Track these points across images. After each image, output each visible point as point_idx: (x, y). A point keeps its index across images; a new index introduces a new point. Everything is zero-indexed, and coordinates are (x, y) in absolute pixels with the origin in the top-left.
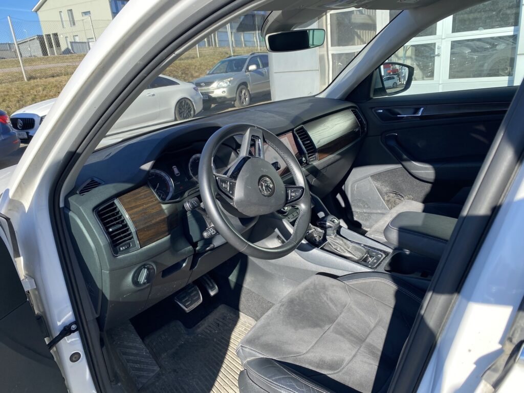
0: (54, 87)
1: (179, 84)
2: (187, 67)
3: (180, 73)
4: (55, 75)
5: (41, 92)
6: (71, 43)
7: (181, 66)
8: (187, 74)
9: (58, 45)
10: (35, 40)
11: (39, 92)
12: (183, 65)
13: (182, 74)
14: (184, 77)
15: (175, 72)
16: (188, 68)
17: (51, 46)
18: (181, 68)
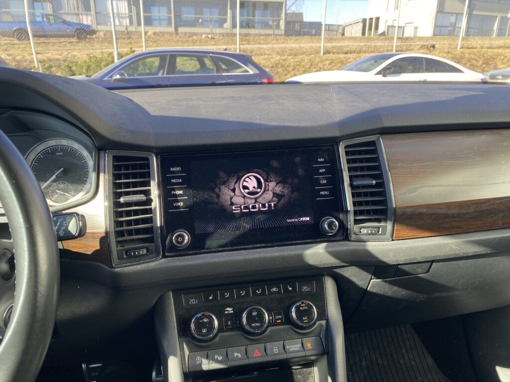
0: (340, 62)
1: (463, 72)
2: (494, 57)
3: (481, 62)
4: (349, 52)
5: (327, 66)
6: (389, 27)
7: (485, 55)
8: (489, 64)
9: (377, 28)
10: (359, 23)
11: (326, 65)
12: (489, 54)
13: (483, 64)
14: (484, 68)
15: (474, 61)
16: (494, 59)
17: (370, 29)
18: (484, 57)
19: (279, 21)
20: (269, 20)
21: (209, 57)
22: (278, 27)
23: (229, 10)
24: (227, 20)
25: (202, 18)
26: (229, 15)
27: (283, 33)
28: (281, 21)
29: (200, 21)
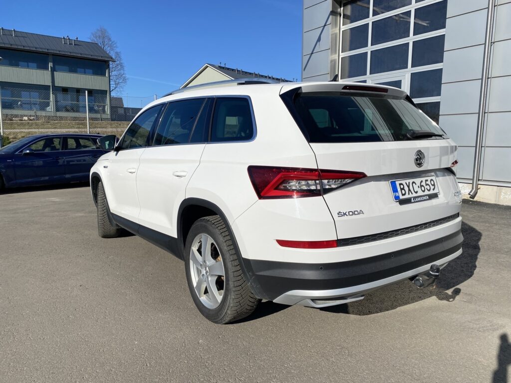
19: (104, 107)
20: (94, 105)
21: (91, 139)
22: (104, 111)
23: (51, 95)
24: (49, 104)
25: (20, 101)
26: (51, 99)
27: (109, 117)
28: (106, 107)
29: (19, 103)
